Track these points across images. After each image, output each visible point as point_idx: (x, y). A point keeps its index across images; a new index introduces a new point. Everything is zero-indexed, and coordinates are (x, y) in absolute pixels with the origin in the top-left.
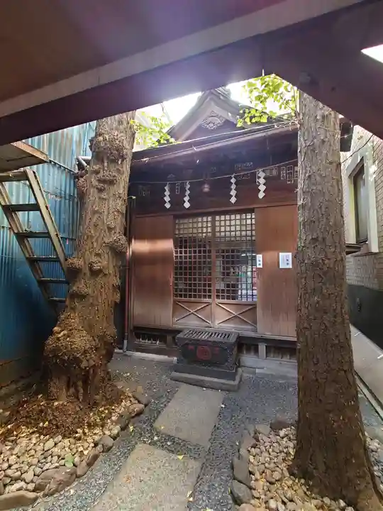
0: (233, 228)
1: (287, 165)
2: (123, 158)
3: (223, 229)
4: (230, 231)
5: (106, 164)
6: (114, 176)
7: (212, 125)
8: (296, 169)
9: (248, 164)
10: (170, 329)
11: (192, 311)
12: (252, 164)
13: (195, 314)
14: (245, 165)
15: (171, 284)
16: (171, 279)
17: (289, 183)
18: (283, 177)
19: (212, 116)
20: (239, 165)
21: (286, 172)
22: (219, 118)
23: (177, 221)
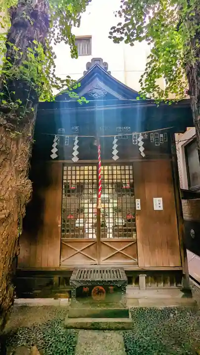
7: (97, 95)
8: (162, 136)
9: (127, 127)
10: (58, 270)
11: (79, 251)
12: (129, 128)
13: (82, 252)
14: (124, 128)
15: (60, 226)
16: (60, 222)
17: (157, 145)
18: (152, 140)
19: (96, 89)
20: (120, 128)
21: (154, 137)
22: (102, 91)
23: (65, 169)
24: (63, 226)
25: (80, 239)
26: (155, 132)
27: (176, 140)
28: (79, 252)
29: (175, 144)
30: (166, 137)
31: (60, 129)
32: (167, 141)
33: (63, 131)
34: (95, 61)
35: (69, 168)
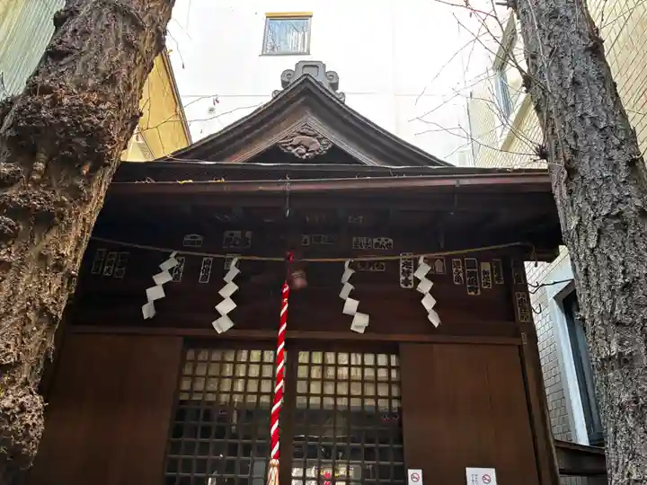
0: (342, 389)
1: (467, 255)
2: (100, 162)
3: (315, 388)
4: (336, 396)
5: (40, 166)
6: (62, 204)
7: (304, 150)
8: (486, 266)
9: (383, 239)
12: (391, 240)
14: (375, 240)
17: (473, 293)
18: (458, 279)
19: (303, 134)
20: (363, 240)
21: (464, 270)
22: (319, 140)
23: (190, 354)
29: (528, 292)
30: (498, 270)
31: (187, 238)
32: (502, 283)
33: (199, 242)
34: (305, 66)
35: (203, 355)
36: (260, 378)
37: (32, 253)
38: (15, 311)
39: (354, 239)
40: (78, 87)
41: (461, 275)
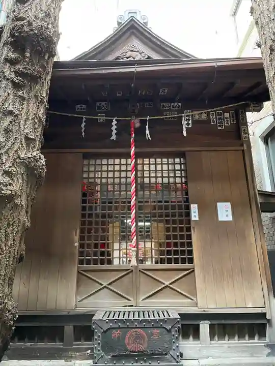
8: (226, 115)
9: (176, 103)
10: (72, 313)
11: (105, 284)
12: (180, 104)
13: (108, 286)
14: (172, 104)
15: (77, 244)
16: (77, 238)
17: (220, 128)
18: (213, 122)
19: (132, 51)
20: (166, 104)
21: (216, 118)
22: (140, 53)
23: (86, 162)
24: (81, 246)
25: (105, 266)
26: (217, 110)
27: (248, 120)
28: (105, 287)
29: (247, 126)
30: (233, 117)
31: (78, 106)
32: (235, 122)
33: (84, 109)
34: (129, 13)
35: (92, 162)
36: (120, 171)
37: (32, 94)
38: (30, 118)
39: (162, 105)
40: (35, 17)
41: (215, 119)
